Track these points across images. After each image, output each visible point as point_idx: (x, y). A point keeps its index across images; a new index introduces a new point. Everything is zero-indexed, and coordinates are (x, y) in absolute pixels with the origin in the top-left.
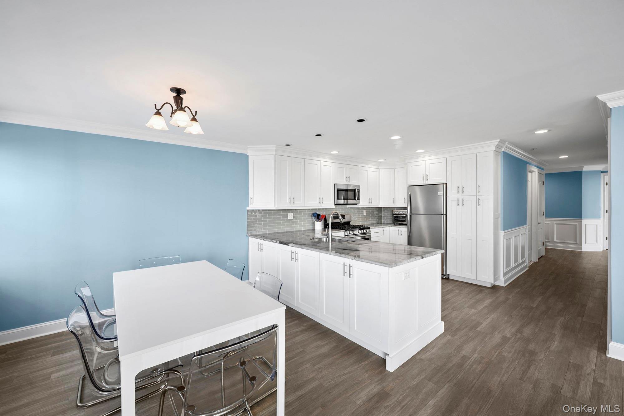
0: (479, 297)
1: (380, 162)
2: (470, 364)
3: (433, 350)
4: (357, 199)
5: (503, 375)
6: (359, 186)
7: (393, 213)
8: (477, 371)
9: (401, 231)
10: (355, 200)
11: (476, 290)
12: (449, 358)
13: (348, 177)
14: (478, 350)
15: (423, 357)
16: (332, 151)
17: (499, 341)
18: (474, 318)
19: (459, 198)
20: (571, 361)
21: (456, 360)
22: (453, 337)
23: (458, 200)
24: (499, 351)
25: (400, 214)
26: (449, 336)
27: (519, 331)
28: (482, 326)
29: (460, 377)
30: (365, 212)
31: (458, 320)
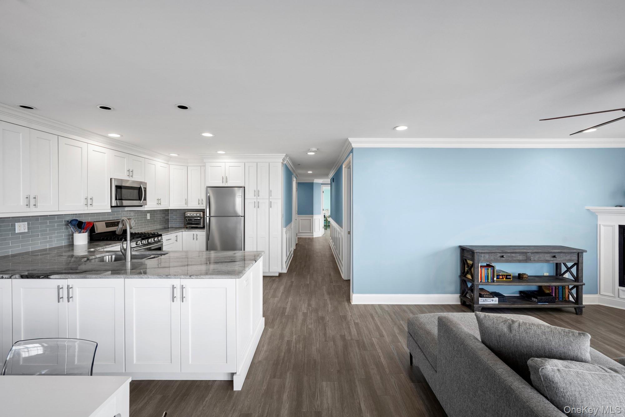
0: (274, 286)
1: (171, 157)
2: (294, 346)
3: (264, 347)
4: (144, 200)
5: (316, 344)
6: (146, 184)
7: (185, 215)
8: (301, 349)
9: (197, 235)
10: (140, 201)
11: (270, 280)
12: (279, 349)
13: (131, 170)
14: (294, 331)
15: (260, 359)
16: (110, 134)
17: (302, 317)
18: (279, 305)
19: (256, 200)
20: (341, 315)
21: (284, 348)
22: (273, 328)
23: (255, 203)
24: (306, 325)
25: (193, 216)
26: (270, 329)
27: (309, 305)
28: (288, 310)
29: (293, 361)
30: (148, 215)
31: (270, 311)
